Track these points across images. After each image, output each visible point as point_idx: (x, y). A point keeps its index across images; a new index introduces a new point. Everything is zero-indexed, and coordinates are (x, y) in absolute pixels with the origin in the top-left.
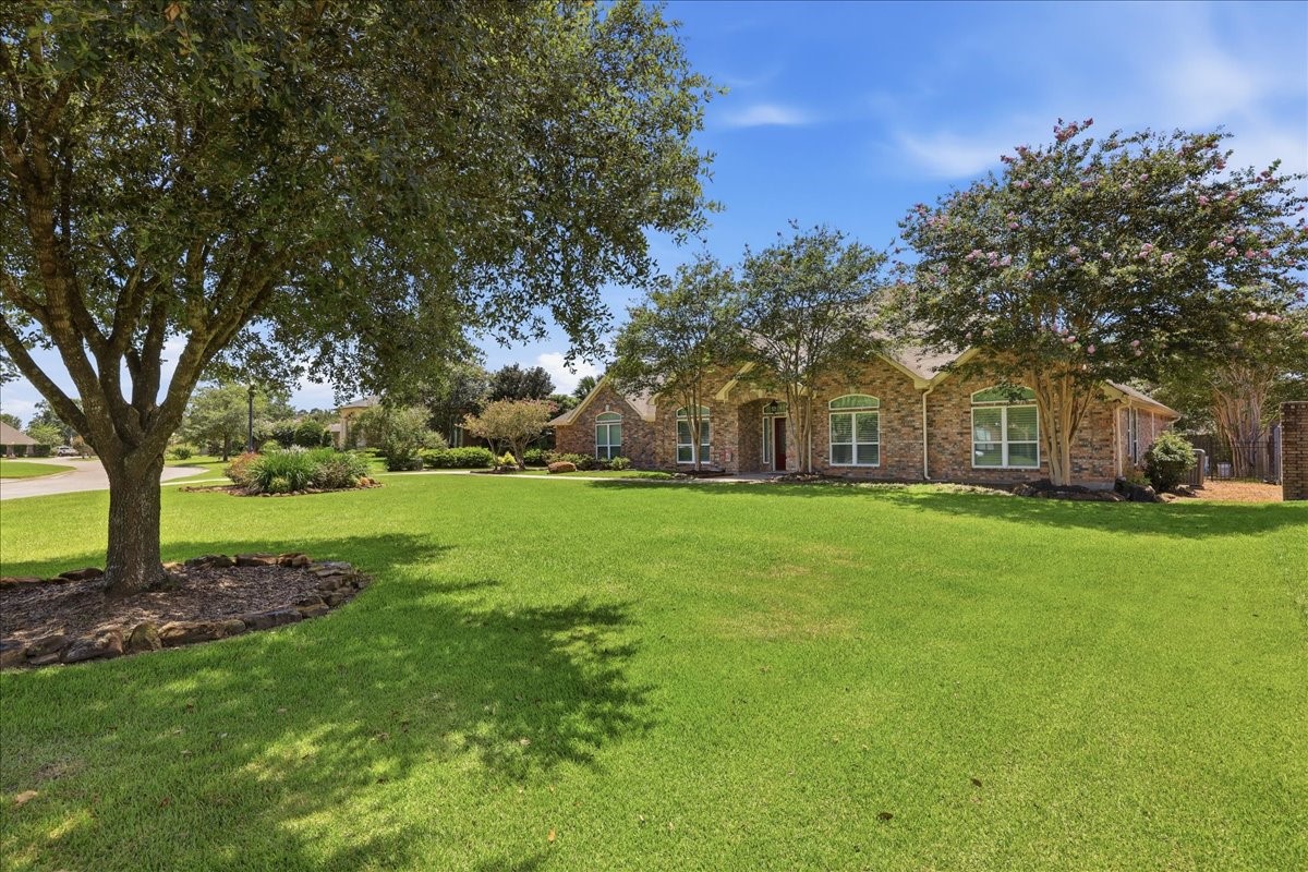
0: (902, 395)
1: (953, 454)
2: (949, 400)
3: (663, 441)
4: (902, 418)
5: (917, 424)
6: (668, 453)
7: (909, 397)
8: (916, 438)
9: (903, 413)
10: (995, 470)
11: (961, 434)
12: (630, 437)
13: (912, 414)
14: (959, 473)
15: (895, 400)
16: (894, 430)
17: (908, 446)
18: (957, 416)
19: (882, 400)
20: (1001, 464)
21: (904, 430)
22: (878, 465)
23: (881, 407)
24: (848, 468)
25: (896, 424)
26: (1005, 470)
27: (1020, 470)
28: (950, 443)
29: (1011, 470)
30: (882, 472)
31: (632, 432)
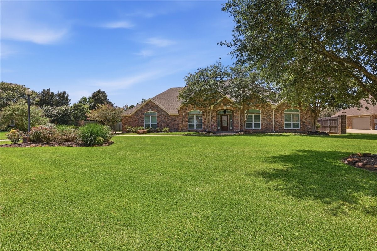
0: (268, 110)
1: (279, 125)
2: (279, 112)
3: (182, 122)
4: (267, 116)
5: (272, 118)
6: (184, 126)
7: (270, 110)
8: (271, 121)
9: (268, 115)
10: (290, 129)
11: (282, 120)
12: (161, 121)
13: (270, 115)
14: (281, 131)
15: (266, 111)
16: (265, 119)
17: (269, 123)
18: (281, 116)
19: (262, 111)
20: (291, 128)
21: (268, 119)
22: (260, 129)
23: (261, 113)
24: (252, 129)
25: (266, 117)
26: (292, 129)
27: (296, 129)
28: (279, 123)
29: (294, 129)
30: (262, 131)
31: (162, 119)
